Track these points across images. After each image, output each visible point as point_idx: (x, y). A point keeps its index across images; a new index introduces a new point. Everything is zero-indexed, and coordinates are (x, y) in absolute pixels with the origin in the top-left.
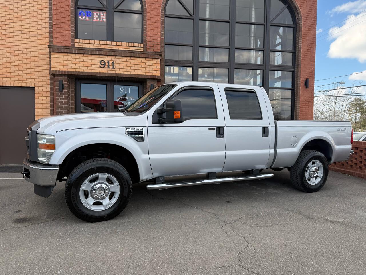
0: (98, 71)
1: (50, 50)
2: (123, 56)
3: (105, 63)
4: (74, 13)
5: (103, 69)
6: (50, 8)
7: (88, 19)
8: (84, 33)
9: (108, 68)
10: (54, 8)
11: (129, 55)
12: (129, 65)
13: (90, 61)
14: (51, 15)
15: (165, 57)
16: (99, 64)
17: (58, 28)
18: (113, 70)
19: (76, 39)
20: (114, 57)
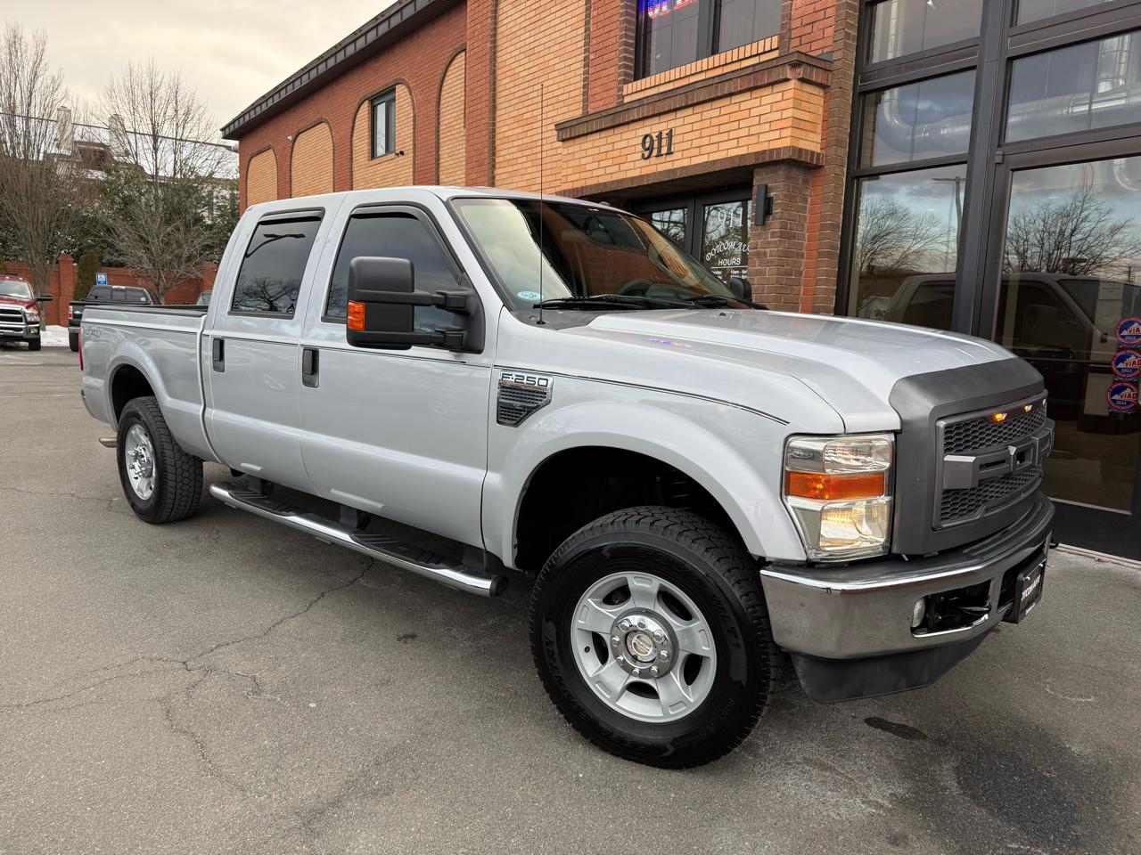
0: (637, 173)
1: (558, 135)
2: (693, 105)
3: (652, 141)
4: (631, 7)
5: (647, 162)
6: (588, 16)
7: (665, 8)
8: (655, 56)
9: (659, 155)
10: (594, 13)
11: (703, 96)
12: (705, 133)
13: (624, 144)
14: (587, 37)
15: (868, 59)
16: (640, 148)
17: (598, 68)
18: (669, 158)
19: (625, 86)
20: (672, 116)
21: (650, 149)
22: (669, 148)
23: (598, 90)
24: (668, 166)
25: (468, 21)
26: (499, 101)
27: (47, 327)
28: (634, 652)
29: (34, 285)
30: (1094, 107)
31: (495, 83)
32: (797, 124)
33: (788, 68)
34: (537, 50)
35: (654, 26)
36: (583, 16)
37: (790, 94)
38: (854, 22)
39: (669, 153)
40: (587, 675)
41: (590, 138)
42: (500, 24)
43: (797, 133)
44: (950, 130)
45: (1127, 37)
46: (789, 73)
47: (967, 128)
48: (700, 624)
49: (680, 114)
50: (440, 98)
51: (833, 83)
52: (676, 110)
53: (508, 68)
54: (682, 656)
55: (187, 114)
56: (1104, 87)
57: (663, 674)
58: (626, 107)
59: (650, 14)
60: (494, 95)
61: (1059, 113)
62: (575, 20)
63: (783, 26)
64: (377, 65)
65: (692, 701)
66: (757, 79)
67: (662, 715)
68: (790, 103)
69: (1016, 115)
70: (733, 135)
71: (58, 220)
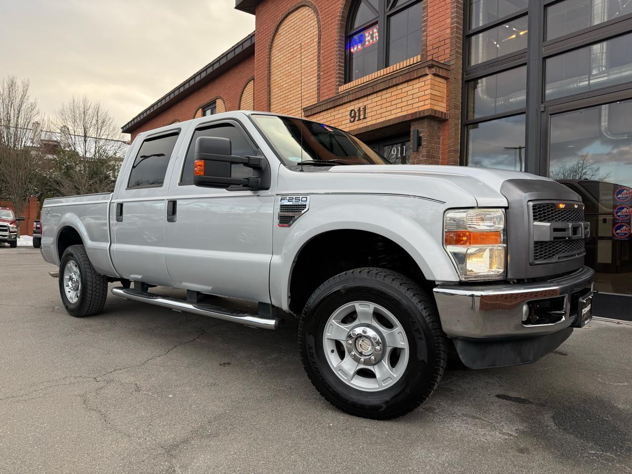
1: (304, 114)
2: (377, 92)
3: (355, 113)
4: (342, 47)
5: (353, 124)
6: (319, 53)
7: (360, 47)
8: (355, 71)
9: (359, 120)
10: (322, 52)
11: (382, 86)
12: (384, 106)
13: (340, 116)
14: (319, 64)
15: (469, 64)
16: (349, 117)
17: (325, 79)
18: (364, 121)
19: (340, 87)
20: (365, 99)
21: (354, 117)
22: (365, 115)
23: (326, 90)
24: (365, 125)
25: (256, 60)
26: (272, 101)
27: (21, 236)
28: (360, 350)
29: (15, 213)
30: (591, 82)
31: (270, 92)
32: (433, 97)
33: (427, 68)
34: (292, 73)
35: (354, 56)
36: (317, 53)
37: (428, 82)
38: (460, 45)
39: (365, 118)
40: (333, 366)
41: (322, 114)
42: (272, 61)
43: (434, 102)
44: (515, 99)
45: (605, 44)
46: (427, 71)
47: (524, 97)
48: (399, 329)
49: (370, 97)
50: (240, 105)
51: (451, 76)
52: (367, 96)
53: (277, 83)
54: (388, 350)
55: (103, 122)
56: (594, 72)
57: (378, 362)
58: (341, 96)
59: (352, 50)
60: (270, 98)
61: (572, 86)
62: (312, 56)
63: (423, 50)
64: (206, 90)
65: (395, 376)
66: (410, 75)
67: (378, 387)
68: (429, 87)
69: (550, 89)
70: (398, 106)
71: (30, 179)
